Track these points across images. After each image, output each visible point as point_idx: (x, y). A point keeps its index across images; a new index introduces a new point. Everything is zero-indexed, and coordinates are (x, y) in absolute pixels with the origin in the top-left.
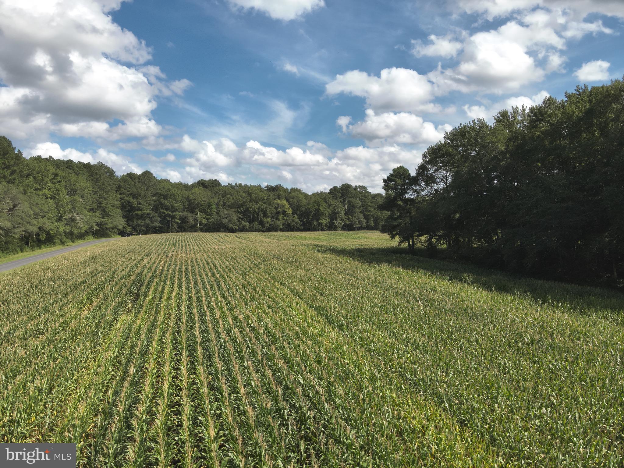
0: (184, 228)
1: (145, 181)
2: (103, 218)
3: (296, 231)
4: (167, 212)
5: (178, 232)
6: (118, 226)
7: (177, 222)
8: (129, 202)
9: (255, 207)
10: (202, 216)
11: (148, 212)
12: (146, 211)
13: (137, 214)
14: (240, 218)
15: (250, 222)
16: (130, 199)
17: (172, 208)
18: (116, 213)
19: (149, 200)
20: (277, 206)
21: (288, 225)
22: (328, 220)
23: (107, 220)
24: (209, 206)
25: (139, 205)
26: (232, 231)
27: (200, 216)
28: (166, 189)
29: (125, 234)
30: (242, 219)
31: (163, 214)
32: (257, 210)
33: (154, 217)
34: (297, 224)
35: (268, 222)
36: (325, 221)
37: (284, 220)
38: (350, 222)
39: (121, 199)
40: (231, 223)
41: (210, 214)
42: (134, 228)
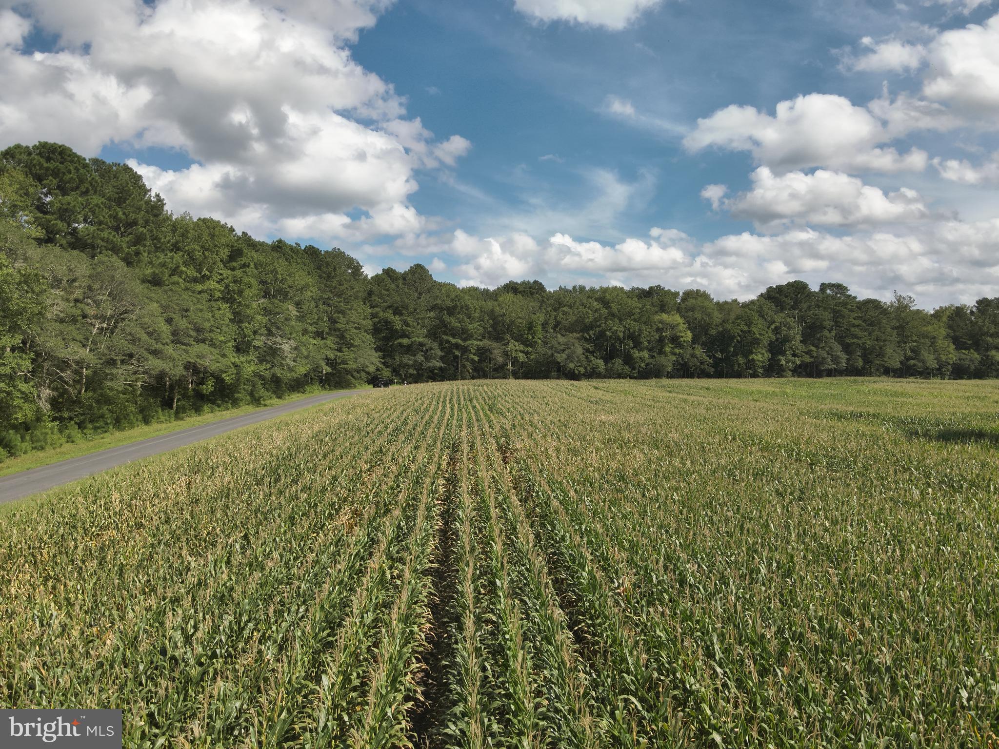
0: (484, 371)
1: (415, 282)
2: (340, 350)
3: (699, 377)
4: (454, 341)
5: (473, 378)
6: (367, 366)
7: (472, 360)
8: (387, 322)
9: (618, 328)
10: (518, 348)
11: (421, 340)
12: (416, 339)
13: (401, 345)
14: (587, 350)
15: (608, 358)
16: (389, 315)
17: (463, 333)
18: (363, 342)
19: (422, 319)
20: (660, 325)
21: (682, 365)
22: (768, 355)
23: (347, 354)
24: (530, 327)
25: (404, 328)
26: (573, 376)
27: (514, 348)
28: (453, 296)
29: (380, 382)
30: (592, 353)
31: (447, 345)
32: (621, 335)
33: (431, 349)
34: (702, 363)
35: (642, 359)
36: (761, 356)
37: (675, 354)
38: (812, 360)
39: (373, 316)
40: (572, 361)
41: (532, 344)
42: (395, 371)
